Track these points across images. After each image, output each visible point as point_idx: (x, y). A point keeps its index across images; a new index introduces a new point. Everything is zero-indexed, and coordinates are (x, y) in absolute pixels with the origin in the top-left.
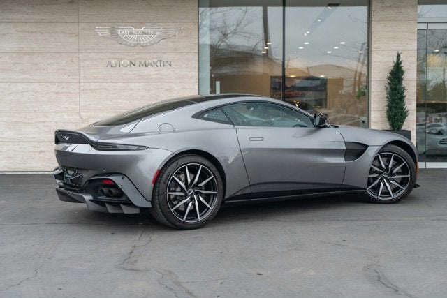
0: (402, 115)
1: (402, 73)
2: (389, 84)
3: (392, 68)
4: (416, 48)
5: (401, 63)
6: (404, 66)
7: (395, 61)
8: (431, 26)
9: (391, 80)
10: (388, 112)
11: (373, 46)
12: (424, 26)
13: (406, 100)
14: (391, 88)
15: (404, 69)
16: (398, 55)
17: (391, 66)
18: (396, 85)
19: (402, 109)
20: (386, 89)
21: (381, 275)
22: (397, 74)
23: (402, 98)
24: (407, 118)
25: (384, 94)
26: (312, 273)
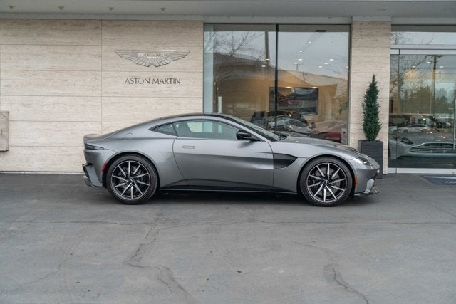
0: (375, 128)
1: (377, 92)
2: (366, 101)
3: (368, 88)
4: (389, 71)
5: (376, 84)
6: (379, 86)
7: (371, 82)
8: (402, 52)
9: (368, 98)
10: (364, 125)
11: (353, 69)
12: (396, 52)
13: (380, 116)
14: (367, 105)
15: (378, 89)
16: (374, 77)
17: (367, 86)
18: (371, 102)
19: (377, 123)
20: (363, 105)
21: (337, 273)
22: (372, 93)
23: (376, 114)
24: (380, 131)
25: (361, 110)
26: (282, 271)
